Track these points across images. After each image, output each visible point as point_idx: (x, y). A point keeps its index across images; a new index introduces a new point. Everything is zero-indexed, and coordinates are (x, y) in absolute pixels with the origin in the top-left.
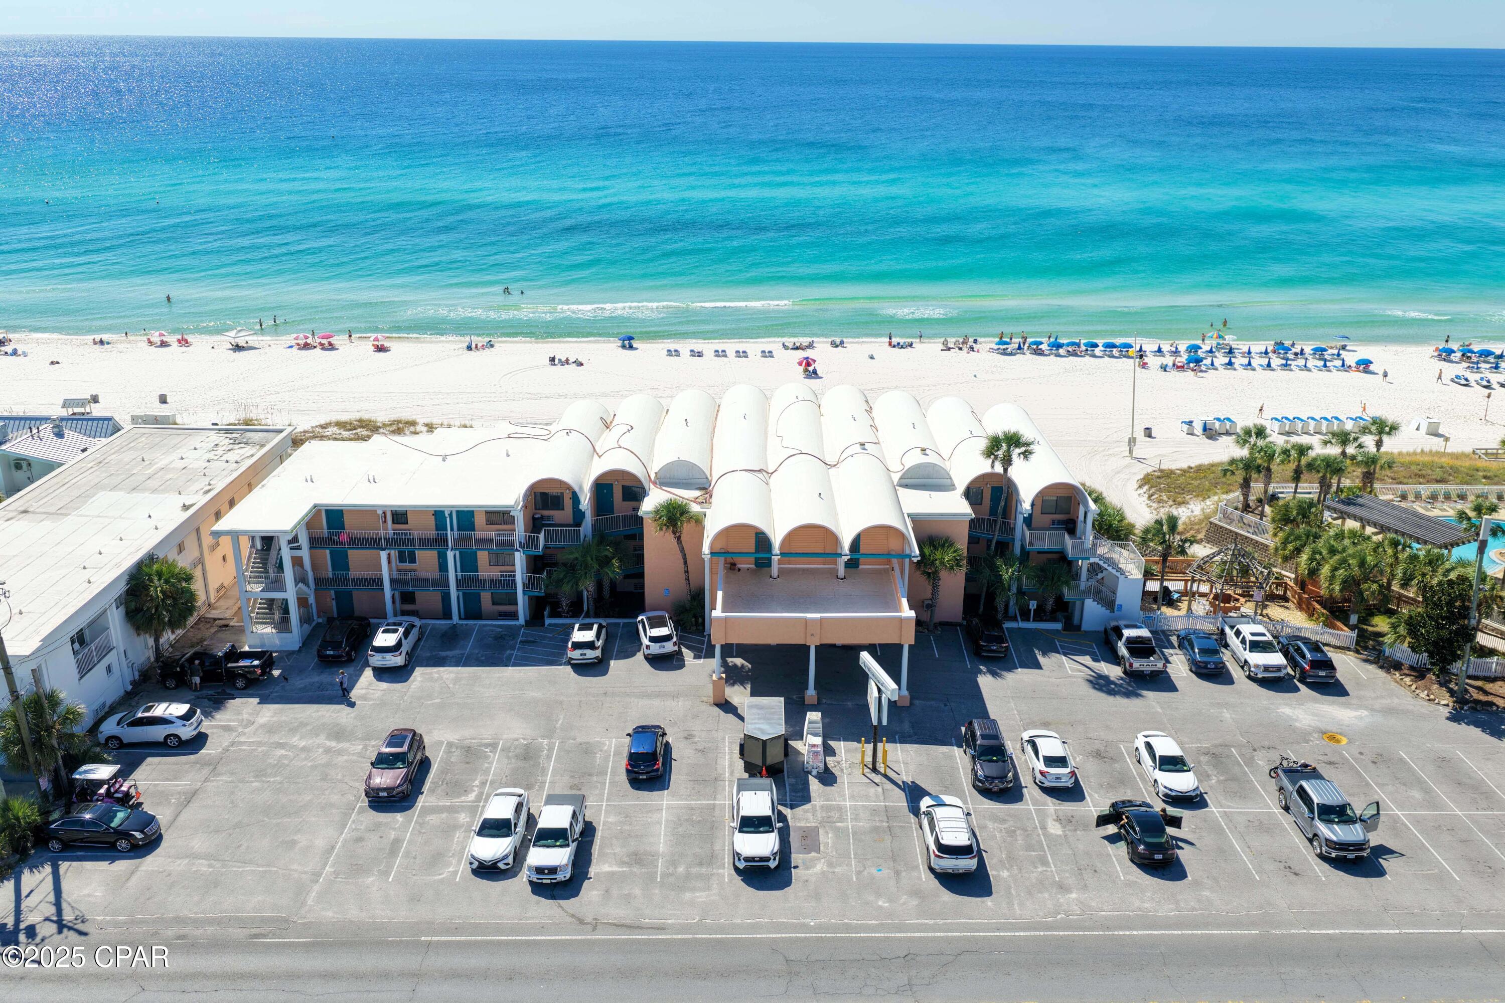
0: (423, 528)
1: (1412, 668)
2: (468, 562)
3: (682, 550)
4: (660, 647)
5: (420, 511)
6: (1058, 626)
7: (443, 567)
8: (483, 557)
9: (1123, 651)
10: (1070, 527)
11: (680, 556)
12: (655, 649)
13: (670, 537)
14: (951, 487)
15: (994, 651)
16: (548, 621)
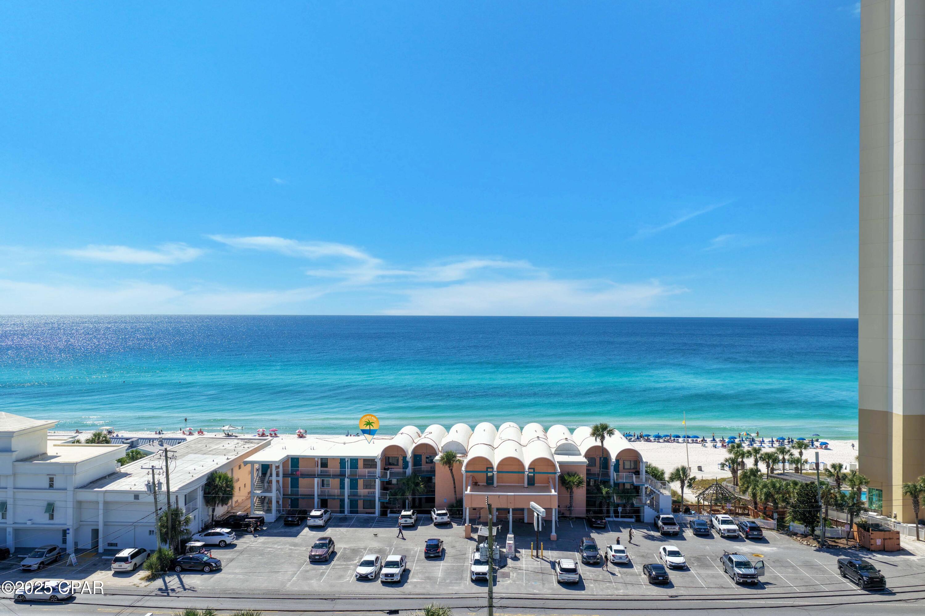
0: (333, 468)
1: (802, 534)
2: (354, 485)
3: (453, 476)
4: (442, 518)
5: (334, 458)
6: (633, 520)
7: (342, 487)
8: (361, 482)
9: (660, 523)
10: (637, 473)
11: (452, 479)
12: (439, 519)
13: (447, 467)
14: (580, 454)
15: (599, 524)
16: (389, 515)
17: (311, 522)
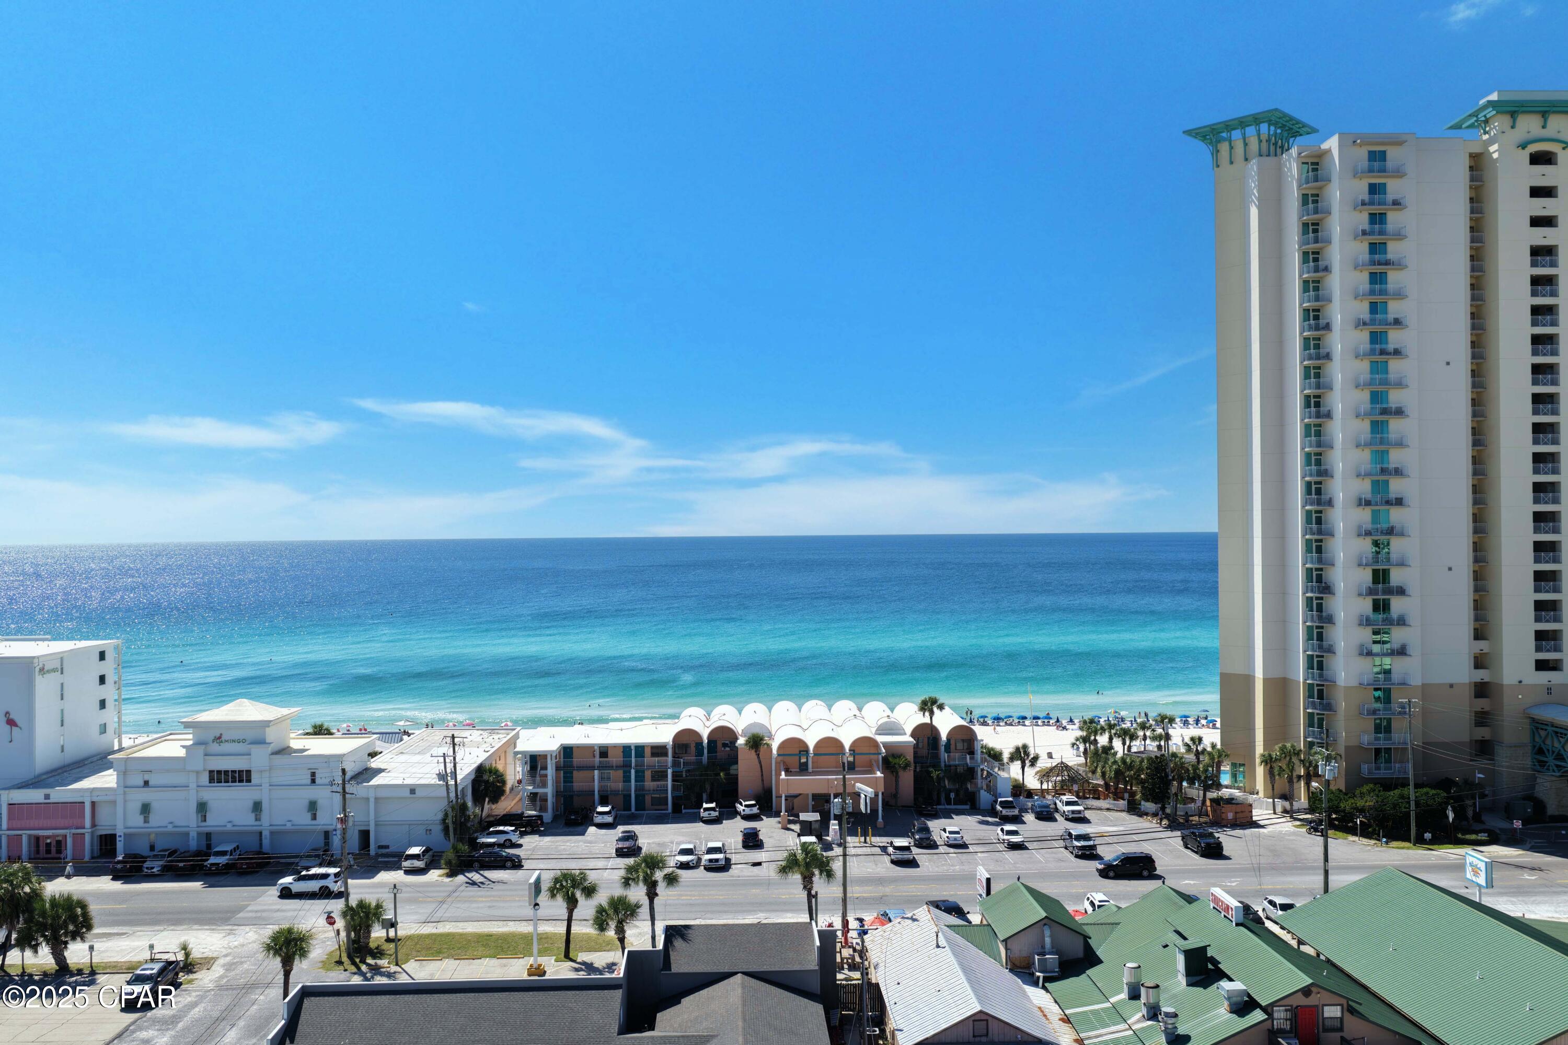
0: (615, 758)
1: (1153, 814)
2: (640, 777)
3: (760, 763)
4: (751, 810)
5: (615, 747)
6: (967, 807)
7: (627, 779)
8: (648, 774)
9: (999, 808)
10: (972, 753)
11: (759, 765)
12: (748, 811)
13: (753, 751)
14: (905, 734)
15: (929, 811)
16: (684, 811)
17: (598, 819)
